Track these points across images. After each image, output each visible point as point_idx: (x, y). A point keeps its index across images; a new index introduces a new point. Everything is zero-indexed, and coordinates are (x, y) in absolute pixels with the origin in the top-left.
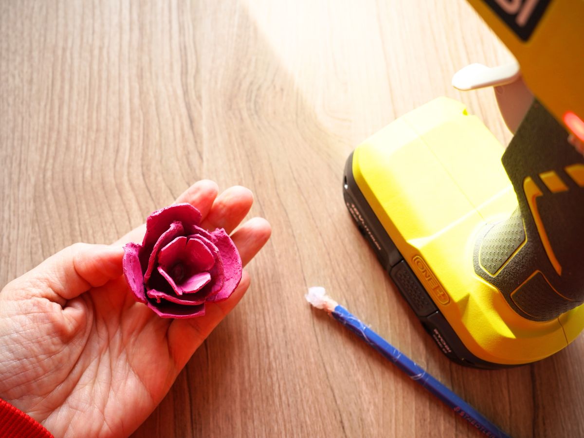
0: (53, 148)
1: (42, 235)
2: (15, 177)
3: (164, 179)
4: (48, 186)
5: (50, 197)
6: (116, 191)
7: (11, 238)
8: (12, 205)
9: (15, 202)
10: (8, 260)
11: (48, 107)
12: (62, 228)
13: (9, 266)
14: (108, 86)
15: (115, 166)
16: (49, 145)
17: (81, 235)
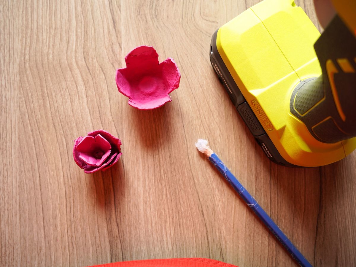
0: (29, 40)
1: (25, 95)
2: (7, 59)
3: (97, 61)
4: (27, 65)
5: (28, 72)
6: (68, 69)
7: (7, 97)
8: (6, 76)
9: (8, 75)
10: (6, 111)
11: (24, 12)
12: (37, 92)
13: (7, 114)
15: (67, 53)
16: (26, 38)
17: (48, 96)
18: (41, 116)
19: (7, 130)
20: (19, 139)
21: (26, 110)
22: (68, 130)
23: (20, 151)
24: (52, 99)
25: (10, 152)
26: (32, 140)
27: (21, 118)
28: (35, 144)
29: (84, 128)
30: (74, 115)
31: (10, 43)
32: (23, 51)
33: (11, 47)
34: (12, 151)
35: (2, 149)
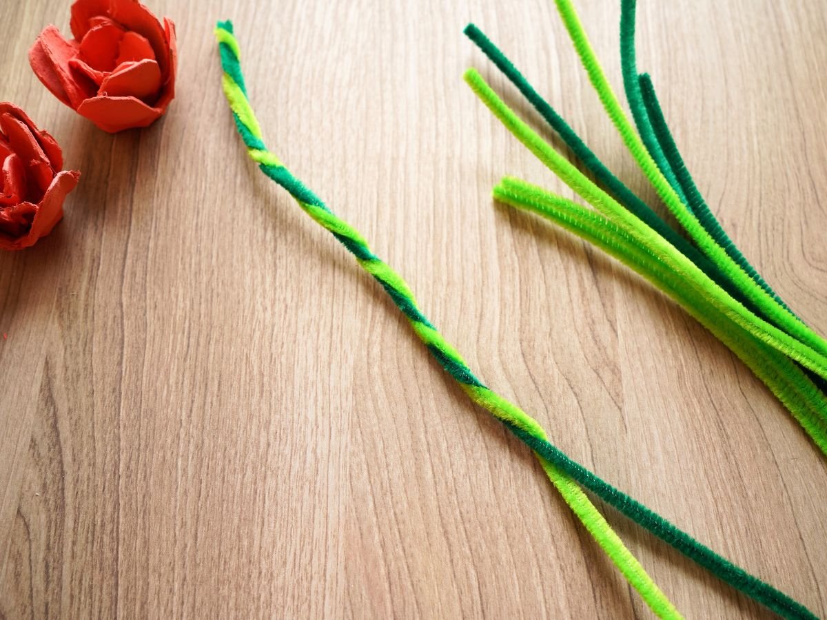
18: (410, 504)
19: (314, 541)
20: (346, 568)
21: (369, 488)
22: (484, 547)
23: (348, 604)
24: (440, 458)
25: (320, 607)
26: (383, 571)
27: (354, 510)
28: (390, 584)
29: (528, 540)
30: (499, 504)
31: (333, 316)
32: (367, 336)
33: (335, 327)
34: (324, 604)
35: (296, 598)
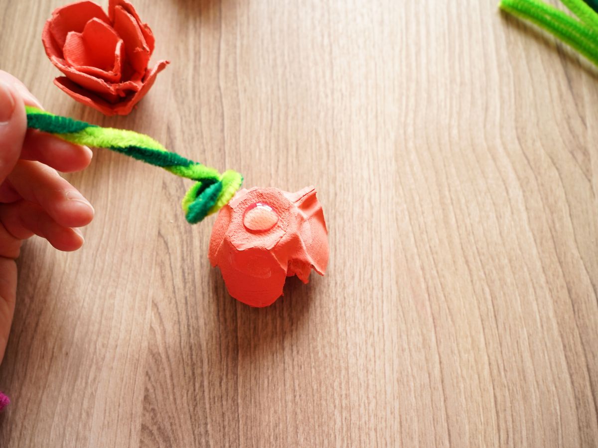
0: (412, 101)
1: (408, 199)
2: (372, 131)
3: (543, 145)
4: (411, 144)
5: (413, 156)
6: (489, 156)
7: (373, 201)
8: (371, 162)
9: (374, 160)
10: (371, 226)
11: (404, 53)
12: (430, 194)
13: (373, 233)
14: (470, 34)
15: (485, 126)
16: (408, 97)
17: (452, 204)
18: (441, 241)
19: (373, 264)
20: (397, 282)
21: (410, 228)
22: (494, 272)
23: (400, 308)
24: (461, 209)
25: (380, 308)
26: (423, 286)
27: (400, 243)
28: (429, 295)
29: (525, 269)
30: (504, 244)
31: (377, 103)
32: (403, 119)
33: (379, 112)
34: (382, 306)
35: (363, 301)
